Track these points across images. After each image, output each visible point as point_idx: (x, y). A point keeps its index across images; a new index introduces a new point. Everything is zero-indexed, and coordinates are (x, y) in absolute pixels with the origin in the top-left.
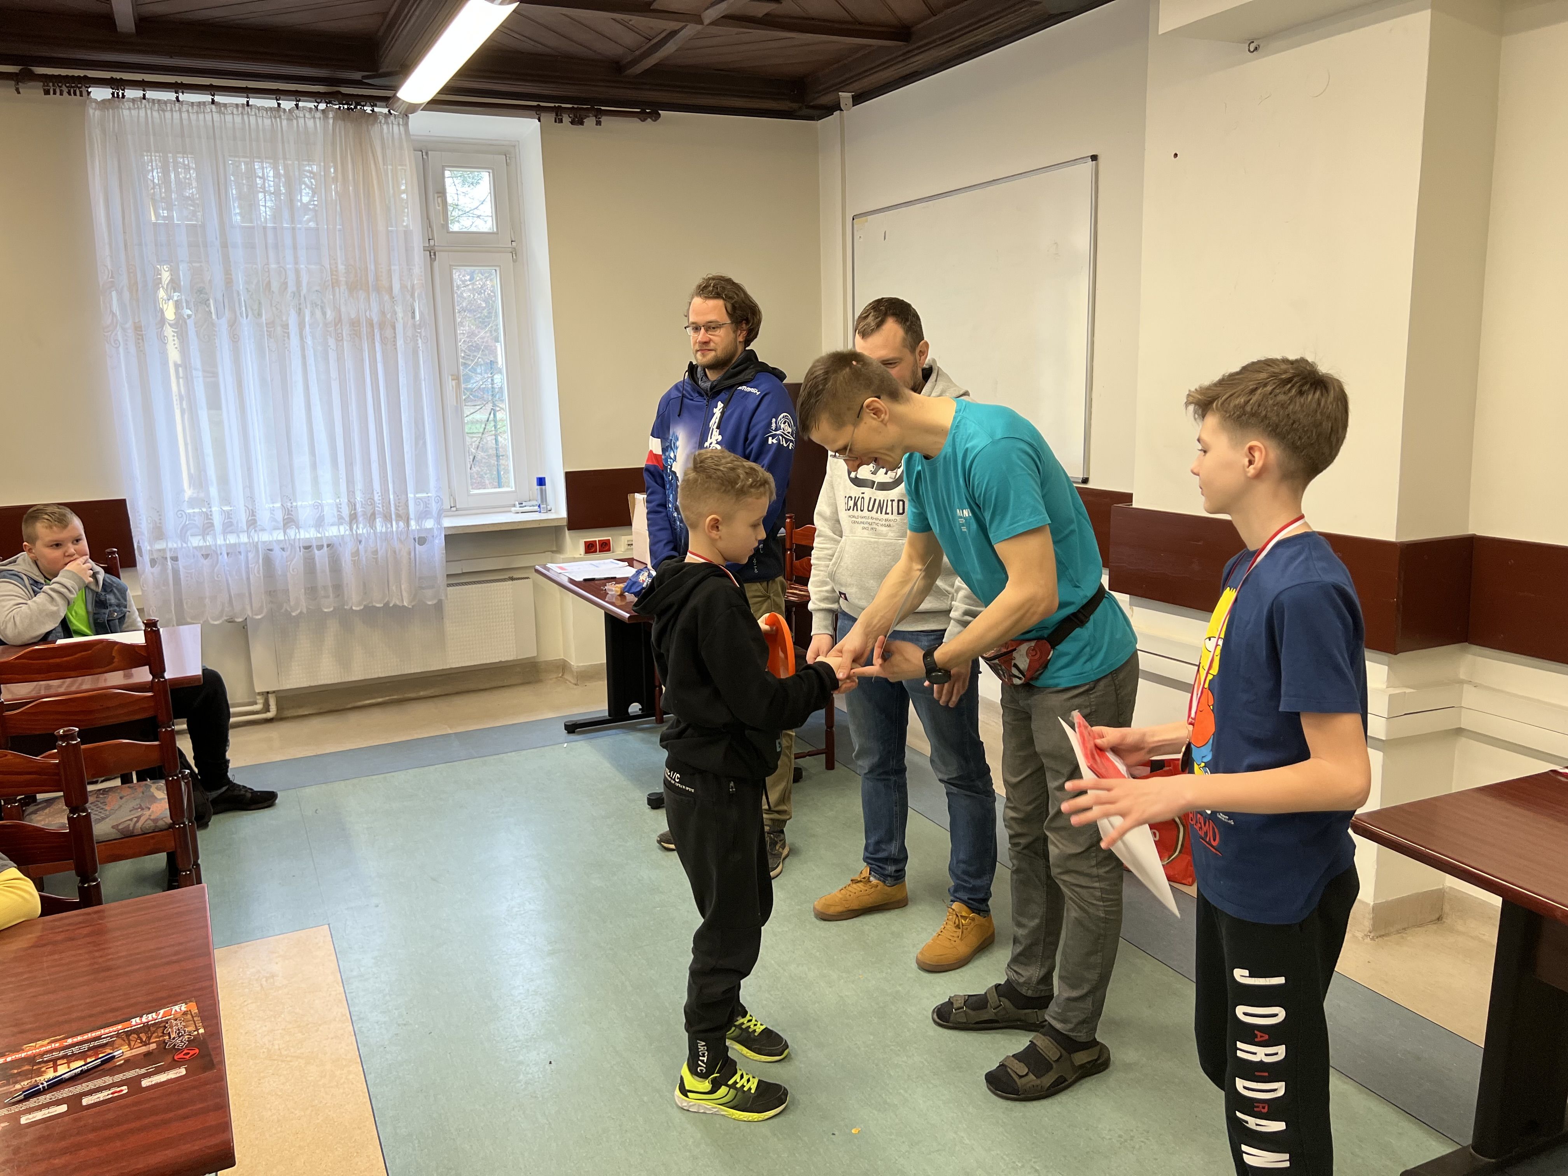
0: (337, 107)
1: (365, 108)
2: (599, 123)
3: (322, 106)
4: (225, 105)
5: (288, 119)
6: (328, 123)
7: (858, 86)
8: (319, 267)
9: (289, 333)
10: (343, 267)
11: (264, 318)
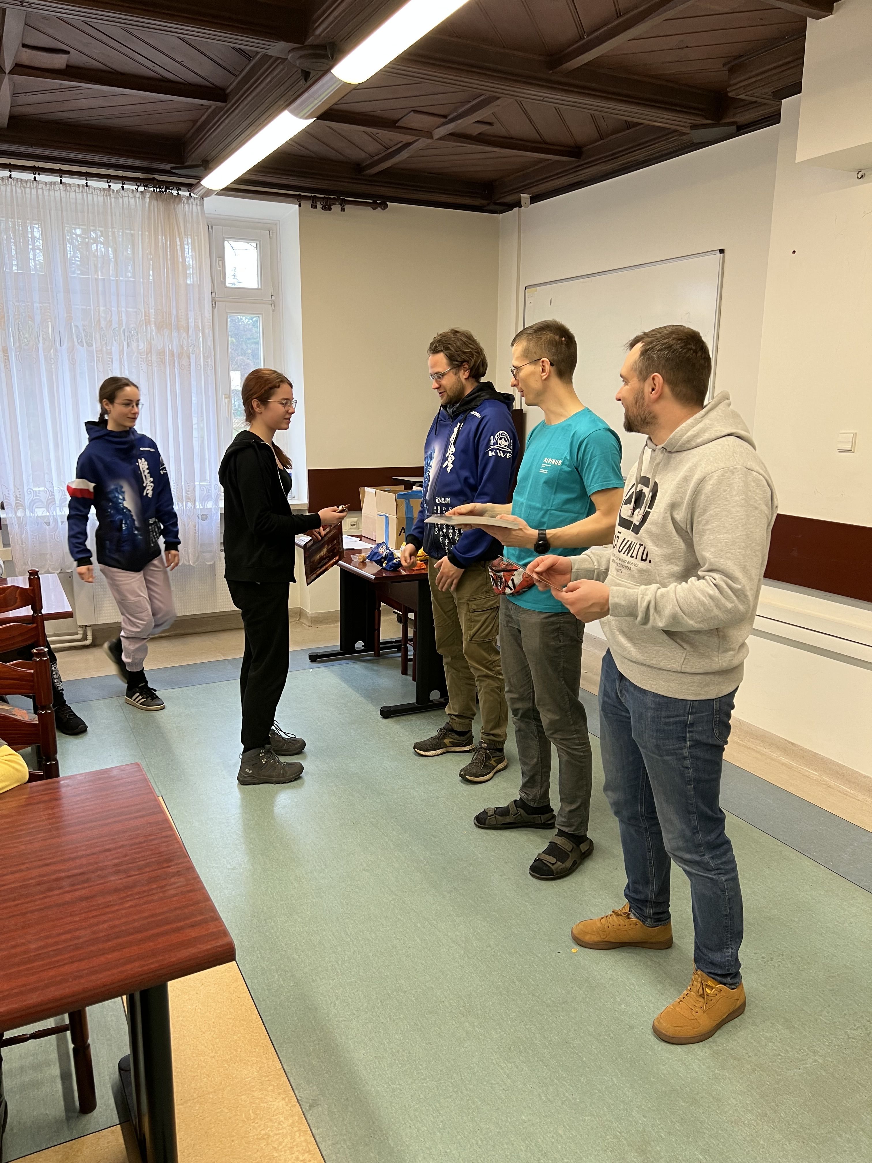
0: (152, 189)
1: (173, 191)
2: (343, 210)
3: (141, 189)
4: (70, 185)
5: (115, 198)
6: (145, 202)
7: (536, 190)
8: (135, 310)
9: (112, 359)
10: (153, 311)
11: (94, 347)
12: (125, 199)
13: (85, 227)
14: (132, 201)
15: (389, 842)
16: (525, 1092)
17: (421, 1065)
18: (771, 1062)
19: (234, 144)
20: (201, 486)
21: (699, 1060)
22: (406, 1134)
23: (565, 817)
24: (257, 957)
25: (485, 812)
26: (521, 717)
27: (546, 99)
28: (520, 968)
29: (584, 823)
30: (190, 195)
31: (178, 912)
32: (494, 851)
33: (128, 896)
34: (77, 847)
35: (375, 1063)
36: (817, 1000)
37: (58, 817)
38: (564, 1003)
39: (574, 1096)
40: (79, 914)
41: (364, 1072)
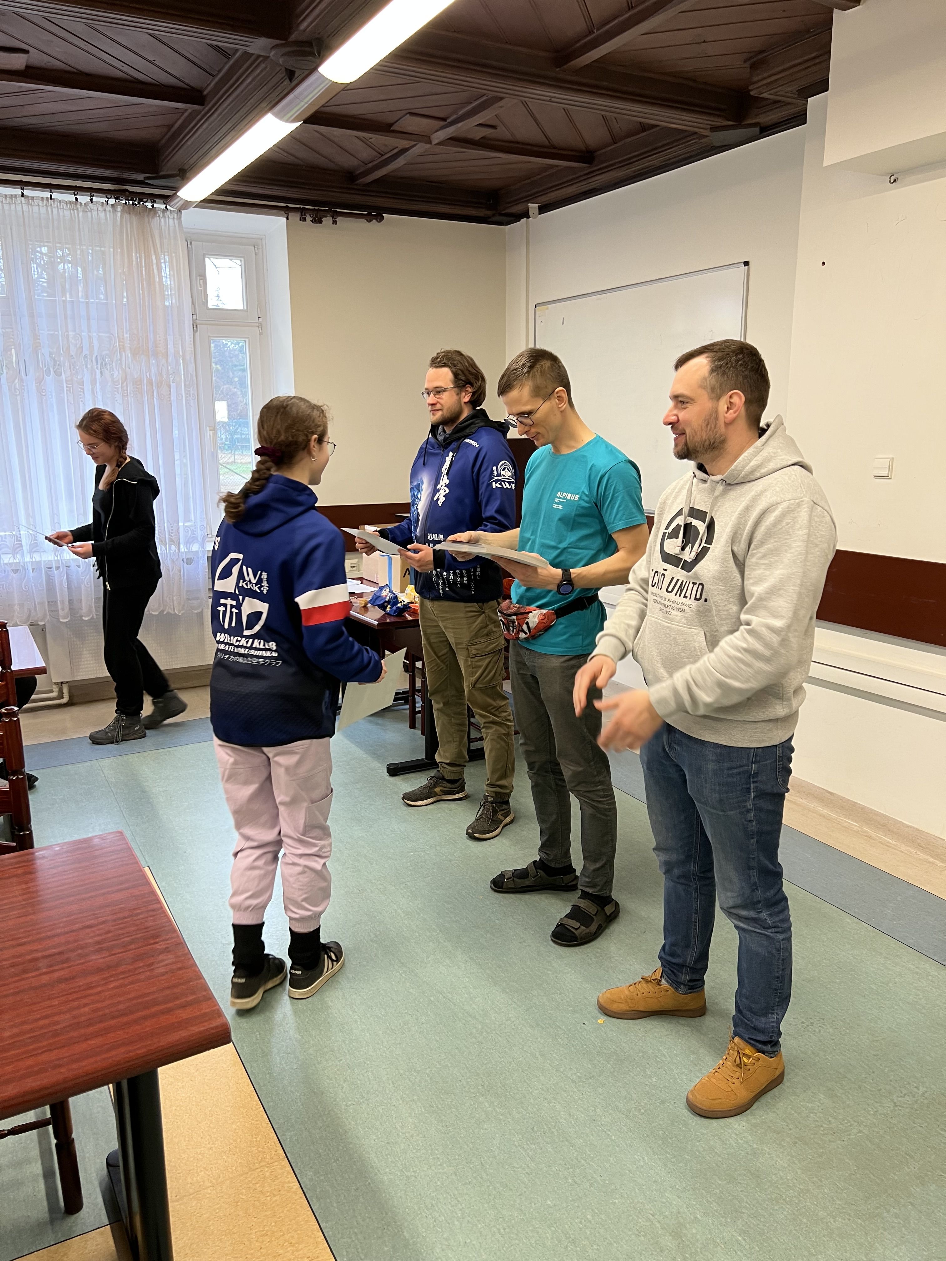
0: (124, 202)
1: (147, 204)
2: (335, 222)
3: (112, 201)
4: (33, 198)
5: (83, 211)
6: (116, 216)
7: (545, 199)
8: (107, 335)
9: (83, 389)
10: (128, 335)
11: (63, 376)
12: (95, 213)
13: (51, 244)
14: (102, 215)
15: (399, 910)
16: (550, 1175)
17: (437, 1150)
18: (812, 1134)
19: (213, 152)
20: (185, 527)
21: (736, 1134)
22: (422, 1224)
23: (588, 877)
24: (257, 1039)
25: (502, 875)
26: (538, 770)
27: (553, 99)
28: (542, 1041)
29: (609, 882)
30: (166, 207)
31: (168, 992)
32: (512, 917)
33: (112, 976)
34: (54, 924)
35: (387, 1149)
36: (861, 1066)
37: (33, 892)
38: (591, 1078)
39: (603, 1178)
40: (58, 997)
41: (375, 1159)
